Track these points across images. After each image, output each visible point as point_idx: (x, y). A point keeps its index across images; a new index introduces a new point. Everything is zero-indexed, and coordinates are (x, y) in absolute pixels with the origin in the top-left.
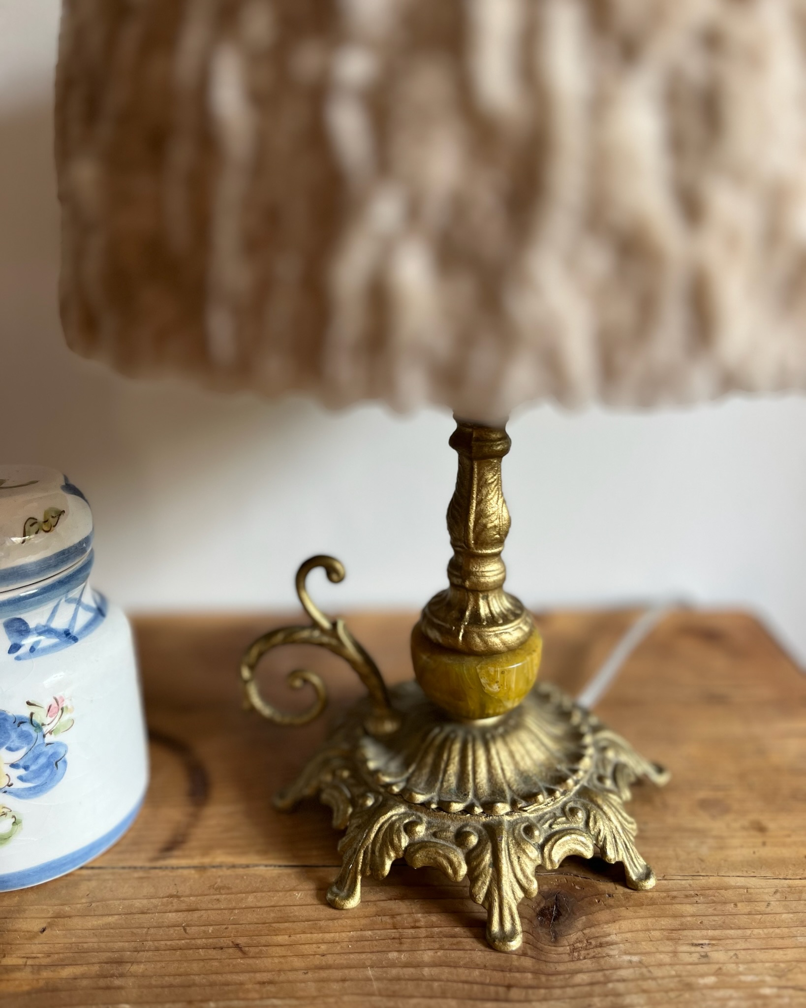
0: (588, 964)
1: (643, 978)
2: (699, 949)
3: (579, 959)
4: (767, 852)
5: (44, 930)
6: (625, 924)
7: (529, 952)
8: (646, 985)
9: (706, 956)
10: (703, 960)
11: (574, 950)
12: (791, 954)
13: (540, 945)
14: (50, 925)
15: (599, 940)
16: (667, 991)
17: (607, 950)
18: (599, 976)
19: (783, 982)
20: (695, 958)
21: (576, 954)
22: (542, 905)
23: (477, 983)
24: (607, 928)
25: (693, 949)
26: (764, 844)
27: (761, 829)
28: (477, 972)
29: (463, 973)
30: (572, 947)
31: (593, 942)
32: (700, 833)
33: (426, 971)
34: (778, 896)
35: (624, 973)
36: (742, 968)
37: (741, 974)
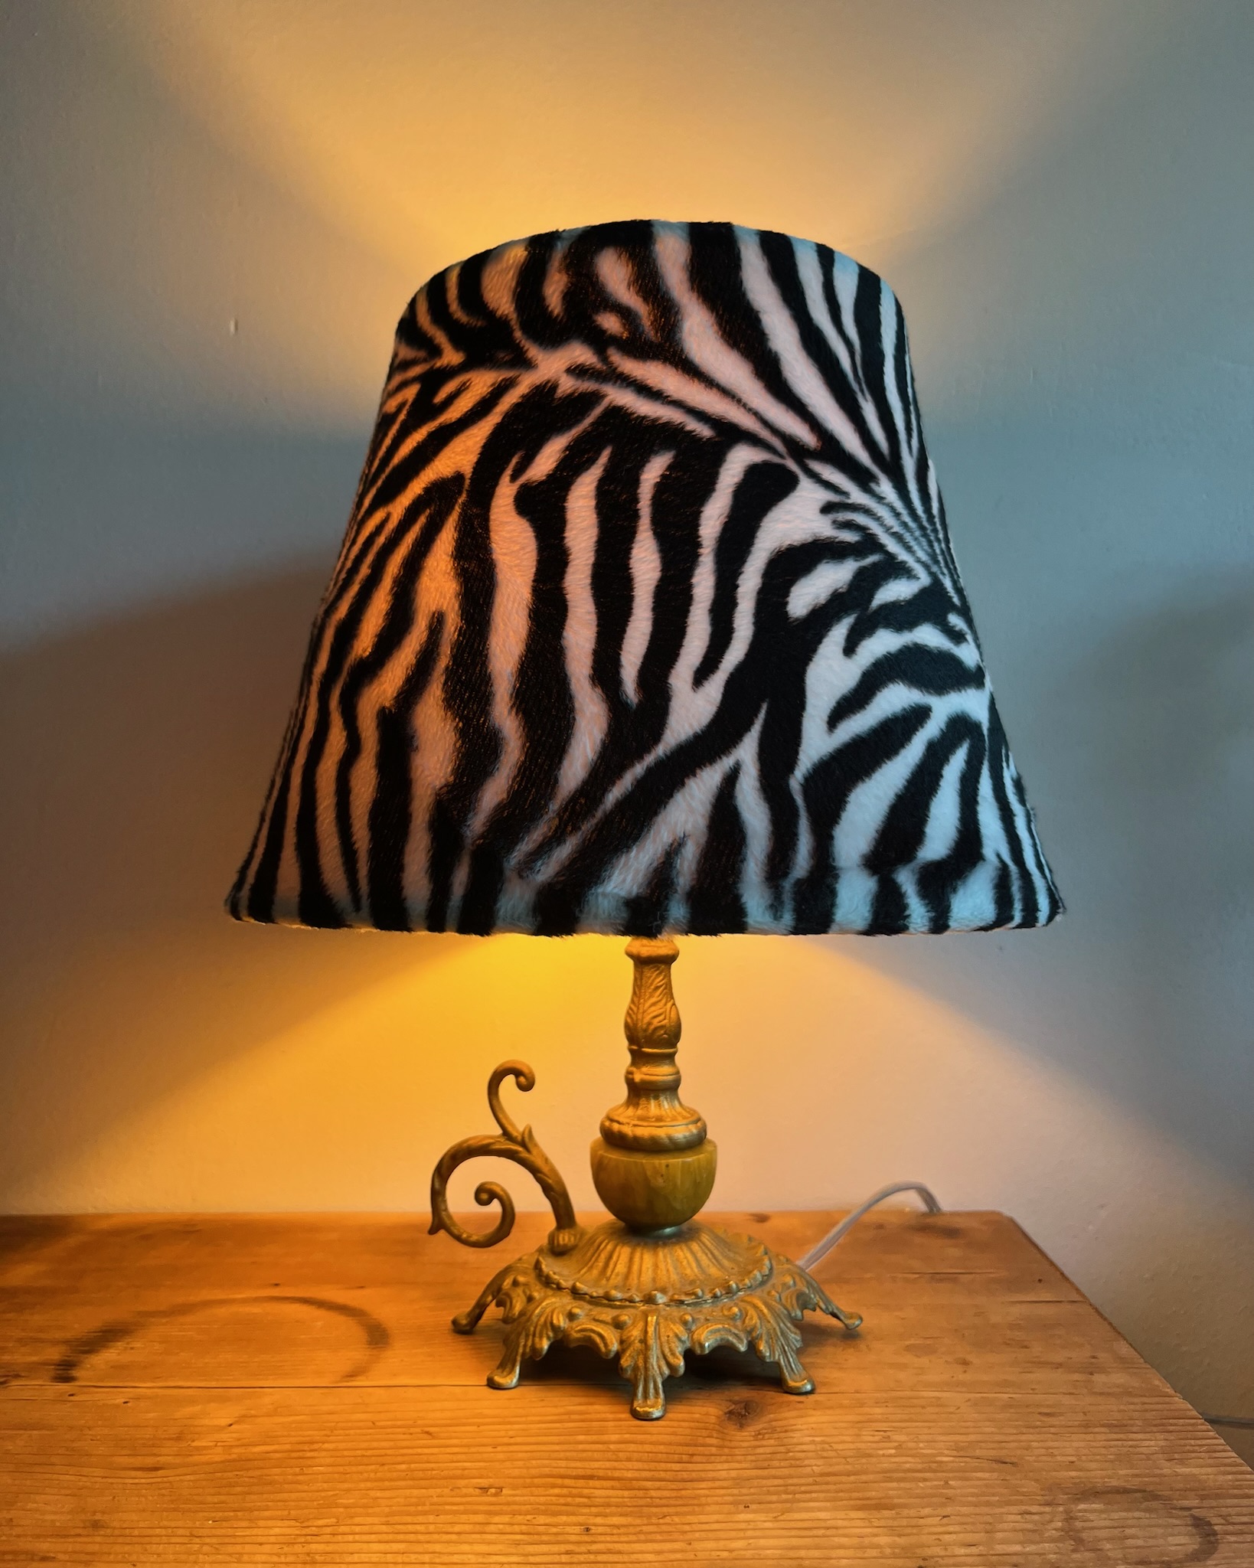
0: (772, 1442)
1: (823, 1450)
2: (882, 1433)
3: (763, 1439)
4: (967, 1377)
5: (231, 1425)
6: (813, 1419)
7: (715, 1435)
8: (825, 1454)
9: (889, 1437)
10: (884, 1440)
11: (760, 1434)
12: (972, 1438)
13: (725, 1431)
14: (236, 1422)
15: (785, 1428)
16: (845, 1458)
17: (791, 1434)
18: (782, 1449)
19: (961, 1453)
20: (877, 1438)
21: (760, 1437)
22: (731, 1408)
23: (662, 1453)
24: (792, 1422)
25: (877, 1433)
26: (965, 1372)
27: (965, 1363)
28: (662, 1447)
29: (648, 1448)
30: (757, 1433)
31: (778, 1429)
32: (903, 1367)
33: (612, 1447)
34: (969, 1403)
35: (804, 1447)
36: (921, 1445)
37: (921, 1449)
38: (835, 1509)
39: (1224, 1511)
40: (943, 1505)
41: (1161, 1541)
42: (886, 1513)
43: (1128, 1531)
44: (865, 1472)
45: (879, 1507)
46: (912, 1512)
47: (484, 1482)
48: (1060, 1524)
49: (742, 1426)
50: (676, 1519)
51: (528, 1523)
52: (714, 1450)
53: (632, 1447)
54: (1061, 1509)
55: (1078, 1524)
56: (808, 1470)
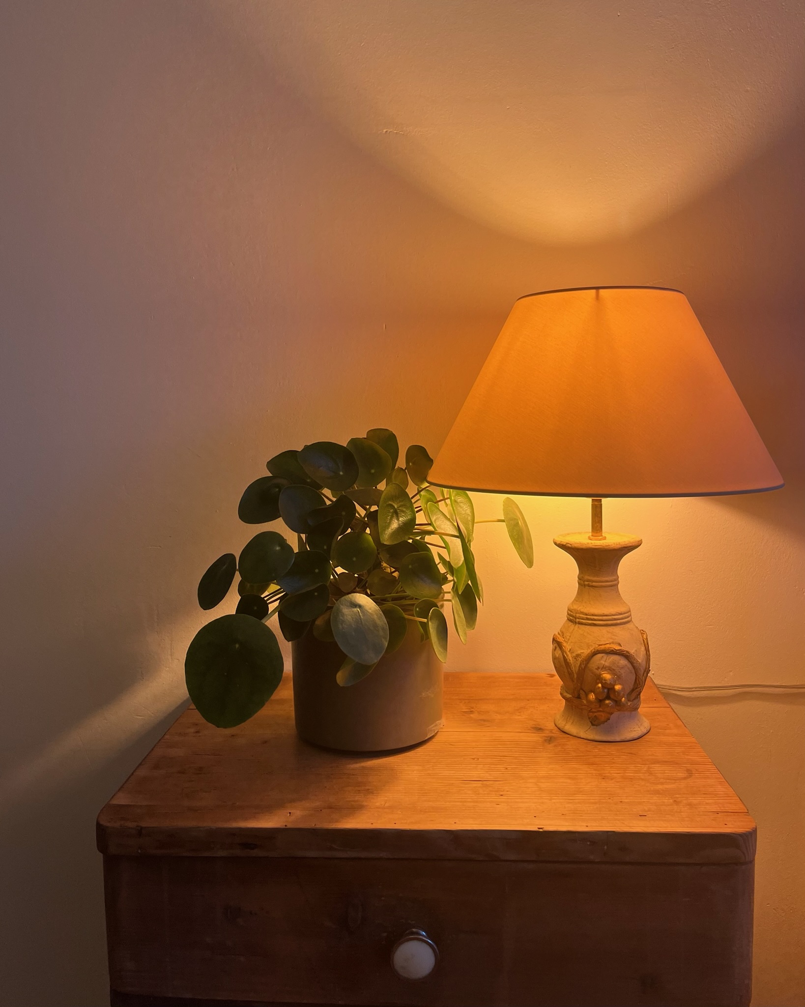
38: (580, 765)
39: (697, 768)
40: (612, 764)
41: (675, 774)
42: (594, 766)
43: (666, 772)
44: (589, 756)
45: (593, 764)
46: (602, 766)
47: (473, 757)
48: (645, 769)
49: (550, 743)
50: (532, 767)
51: (488, 767)
52: (541, 750)
53: (516, 749)
54: (647, 766)
55: (651, 770)
56: (571, 755)
